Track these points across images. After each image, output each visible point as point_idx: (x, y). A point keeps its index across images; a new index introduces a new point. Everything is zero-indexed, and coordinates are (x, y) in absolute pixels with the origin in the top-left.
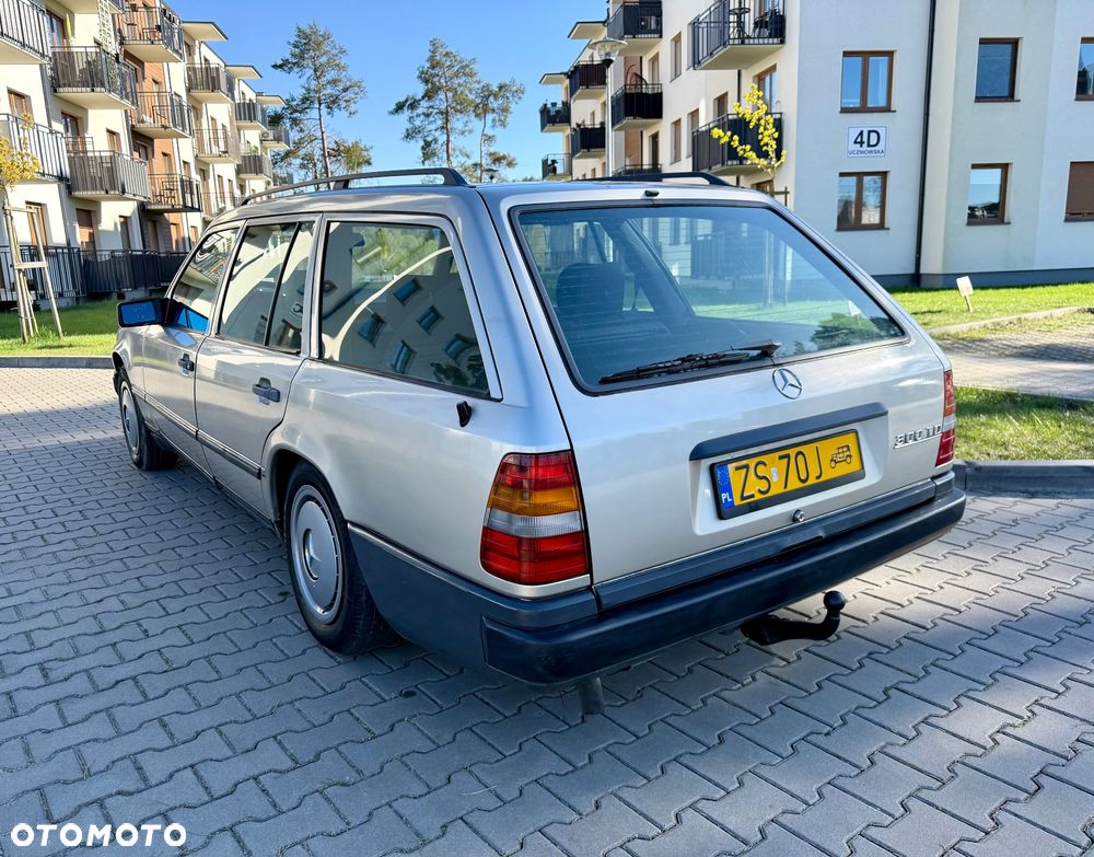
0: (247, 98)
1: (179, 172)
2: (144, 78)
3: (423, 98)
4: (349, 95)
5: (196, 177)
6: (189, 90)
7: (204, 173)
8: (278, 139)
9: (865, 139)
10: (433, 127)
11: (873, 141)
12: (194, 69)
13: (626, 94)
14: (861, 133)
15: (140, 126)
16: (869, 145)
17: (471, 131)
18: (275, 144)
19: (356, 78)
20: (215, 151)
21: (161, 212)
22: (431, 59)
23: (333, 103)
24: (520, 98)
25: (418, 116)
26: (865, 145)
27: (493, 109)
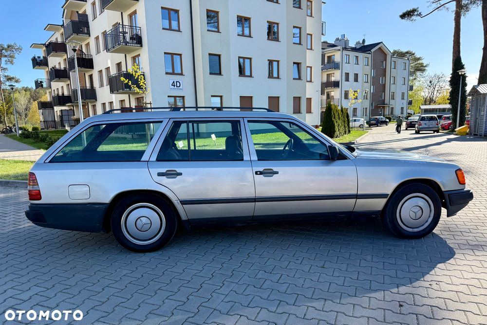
24: (20, 52)
27: (6, 56)
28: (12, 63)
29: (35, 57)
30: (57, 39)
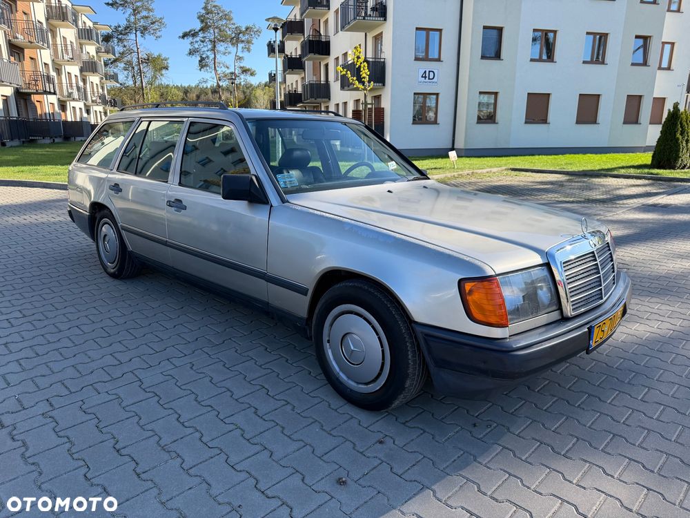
0: (87, 25)
1: (41, 70)
2: (17, 11)
3: (200, 31)
4: (155, 26)
5: (53, 74)
6: (47, 19)
7: (58, 71)
8: (107, 52)
9: (427, 75)
10: (205, 49)
11: (431, 77)
12: (51, 7)
13: (310, 40)
14: (425, 72)
15: (13, 40)
16: (429, 79)
17: (229, 53)
18: (105, 55)
19: (158, 17)
20: (66, 57)
21: (29, 94)
22: (205, 8)
23: (144, 30)
24: (259, 35)
25: (197, 42)
26: (427, 78)
27: (243, 41)
28: (249, 50)
29: (270, 42)
30: (295, 16)
